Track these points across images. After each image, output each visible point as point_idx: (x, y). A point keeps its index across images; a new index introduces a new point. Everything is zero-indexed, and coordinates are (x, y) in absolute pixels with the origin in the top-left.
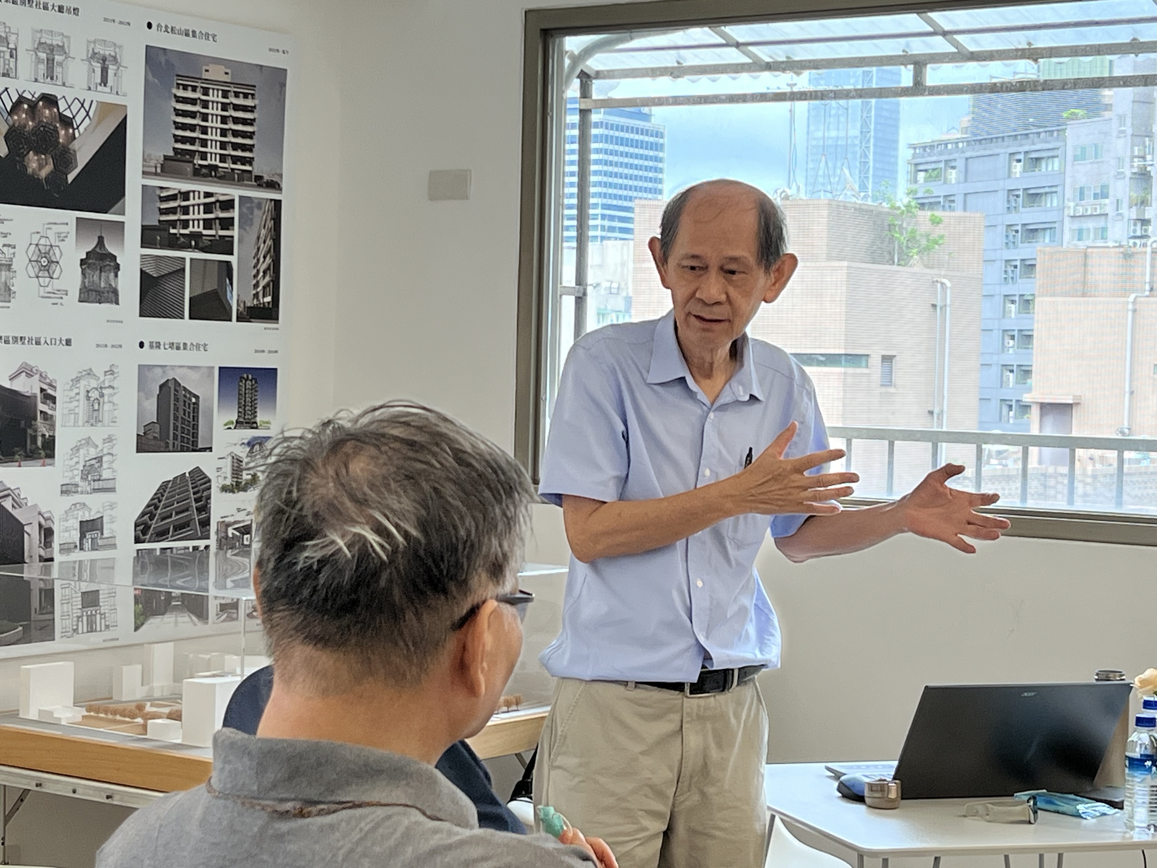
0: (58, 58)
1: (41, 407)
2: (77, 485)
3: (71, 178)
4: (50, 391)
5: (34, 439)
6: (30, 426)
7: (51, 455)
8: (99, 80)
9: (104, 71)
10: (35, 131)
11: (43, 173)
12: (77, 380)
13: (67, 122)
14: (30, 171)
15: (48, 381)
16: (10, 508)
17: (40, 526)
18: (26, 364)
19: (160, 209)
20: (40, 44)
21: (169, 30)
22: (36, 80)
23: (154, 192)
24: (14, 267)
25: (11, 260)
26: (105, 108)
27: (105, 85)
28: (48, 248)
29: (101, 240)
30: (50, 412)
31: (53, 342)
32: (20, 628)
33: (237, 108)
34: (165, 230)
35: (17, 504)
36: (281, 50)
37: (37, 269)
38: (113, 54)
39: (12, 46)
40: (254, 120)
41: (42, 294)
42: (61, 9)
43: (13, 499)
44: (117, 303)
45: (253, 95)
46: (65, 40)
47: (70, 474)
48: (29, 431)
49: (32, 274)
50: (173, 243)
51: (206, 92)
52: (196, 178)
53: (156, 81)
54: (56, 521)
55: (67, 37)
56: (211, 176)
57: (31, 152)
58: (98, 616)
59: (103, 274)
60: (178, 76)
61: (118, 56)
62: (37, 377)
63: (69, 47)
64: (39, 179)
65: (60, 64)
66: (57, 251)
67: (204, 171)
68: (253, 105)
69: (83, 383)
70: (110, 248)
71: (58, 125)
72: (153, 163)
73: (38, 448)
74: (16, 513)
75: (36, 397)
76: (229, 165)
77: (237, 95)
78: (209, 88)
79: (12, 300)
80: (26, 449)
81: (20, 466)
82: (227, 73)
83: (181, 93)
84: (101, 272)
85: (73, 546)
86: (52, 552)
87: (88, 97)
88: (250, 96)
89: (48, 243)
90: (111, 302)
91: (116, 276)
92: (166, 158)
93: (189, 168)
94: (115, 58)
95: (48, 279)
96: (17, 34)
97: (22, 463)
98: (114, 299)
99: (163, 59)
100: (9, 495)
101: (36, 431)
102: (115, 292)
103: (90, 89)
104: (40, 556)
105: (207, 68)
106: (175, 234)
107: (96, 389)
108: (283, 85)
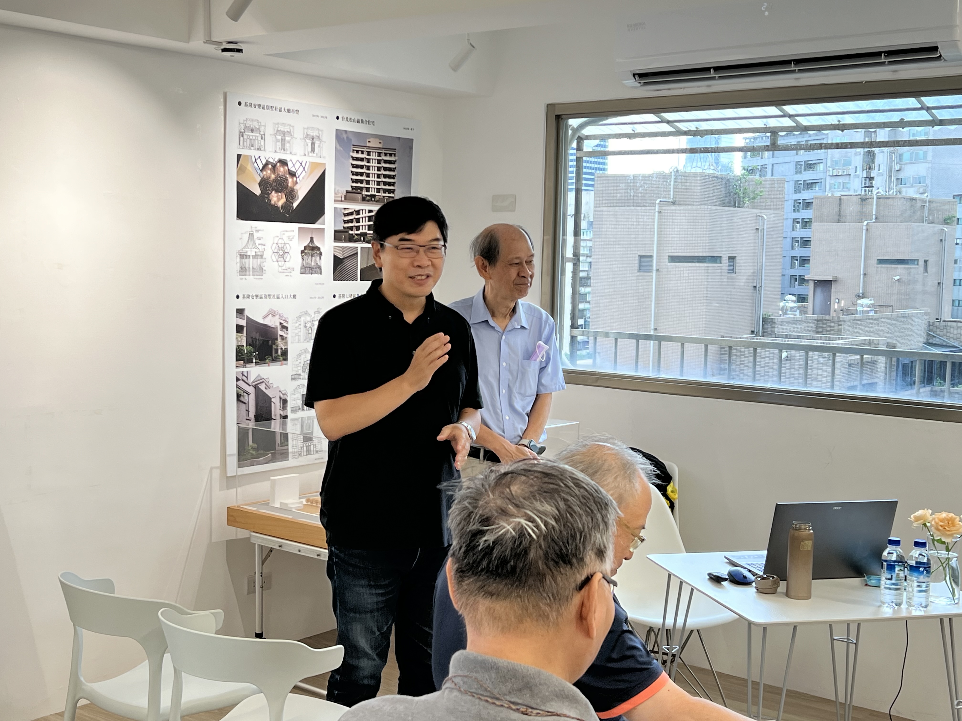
0: (287, 139)
1: (280, 333)
2: (300, 375)
3: (295, 205)
4: (285, 324)
5: (277, 351)
6: (274, 344)
7: (286, 359)
8: (310, 149)
9: (313, 144)
10: (275, 180)
11: (280, 204)
12: (300, 317)
13: (293, 174)
14: (273, 202)
15: (284, 318)
16: (264, 389)
17: (280, 398)
18: (272, 310)
19: (344, 221)
20: (278, 131)
21: (349, 120)
22: (276, 151)
23: (341, 211)
24: (264, 256)
25: (263, 252)
26: (315, 165)
27: (314, 153)
28: (283, 245)
29: (312, 239)
30: (285, 335)
31: (286, 297)
32: (270, 455)
33: (386, 162)
34: (347, 232)
35: (268, 387)
36: (410, 128)
37: (277, 257)
38: (318, 135)
39: (262, 133)
40: (395, 168)
41: (280, 270)
42: (289, 111)
43: (266, 384)
44: (321, 273)
45: (395, 154)
46: (292, 128)
47: (296, 369)
48: (274, 347)
49: (275, 260)
50: (351, 239)
51: (369, 154)
52: (364, 202)
53: (341, 149)
54: (289, 395)
55: (293, 127)
56: (372, 200)
57: (273, 192)
58: (312, 446)
59: (313, 258)
60: (353, 145)
61: (320, 136)
62: (278, 317)
63: (293, 132)
64: (277, 207)
65: (289, 142)
66: (288, 246)
67: (368, 198)
68: (394, 160)
69: (303, 319)
70: (317, 243)
71: (288, 176)
72: (340, 195)
73: (279, 356)
74: (267, 392)
75: (277, 327)
76: (382, 194)
77: (386, 155)
78: (370, 152)
79: (264, 275)
80: (272, 356)
81: (269, 366)
82: (380, 143)
83: (355, 155)
84: (312, 256)
85: (298, 408)
86: (287, 412)
87: (304, 159)
88: (393, 155)
89: (283, 242)
90: (318, 273)
91: (320, 259)
92: (347, 192)
93: (360, 197)
94: (319, 137)
95: (283, 262)
96: (265, 126)
97: (270, 364)
98: (319, 271)
99: (345, 136)
100: (263, 382)
101: (277, 346)
102: (320, 268)
103: (305, 155)
104: (280, 415)
105: (369, 140)
106: (352, 234)
107: (310, 321)
108: (411, 148)
